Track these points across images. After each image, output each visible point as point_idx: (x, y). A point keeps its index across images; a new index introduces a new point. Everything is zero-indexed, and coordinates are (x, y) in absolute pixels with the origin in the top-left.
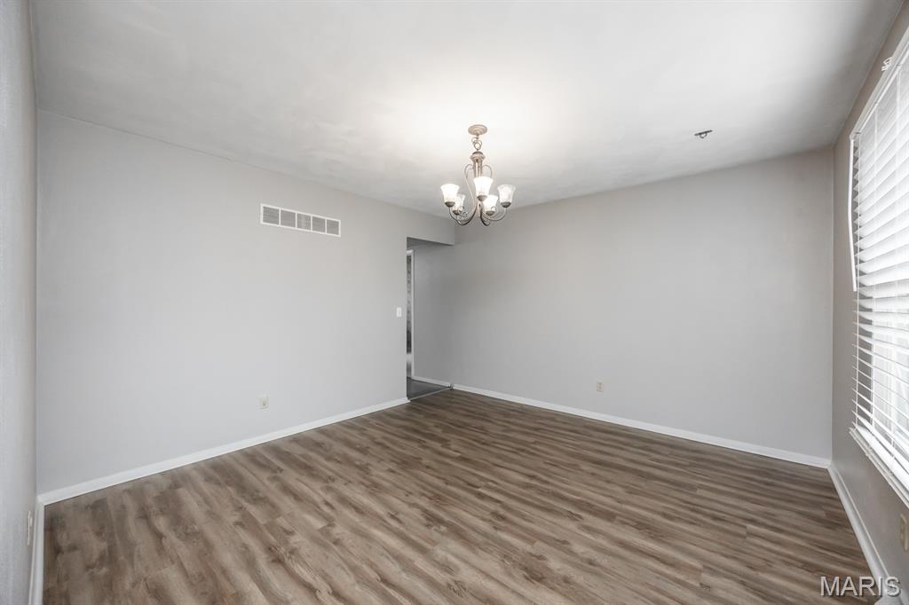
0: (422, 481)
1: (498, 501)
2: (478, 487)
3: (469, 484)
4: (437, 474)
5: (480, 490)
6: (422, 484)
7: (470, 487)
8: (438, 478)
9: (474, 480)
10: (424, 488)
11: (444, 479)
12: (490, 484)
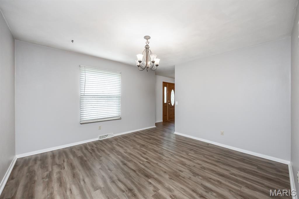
0: (166, 165)
1: (142, 157)
2: (147, 162)
3: (149, 163)
4: (161, 168)
5: (146, 160)
6: (166, 164)
7: (149, 162)
8: (160, 166)
9: (147, 164)
10: (165, 162)
11: (158, 166)
12: (142, 162)
